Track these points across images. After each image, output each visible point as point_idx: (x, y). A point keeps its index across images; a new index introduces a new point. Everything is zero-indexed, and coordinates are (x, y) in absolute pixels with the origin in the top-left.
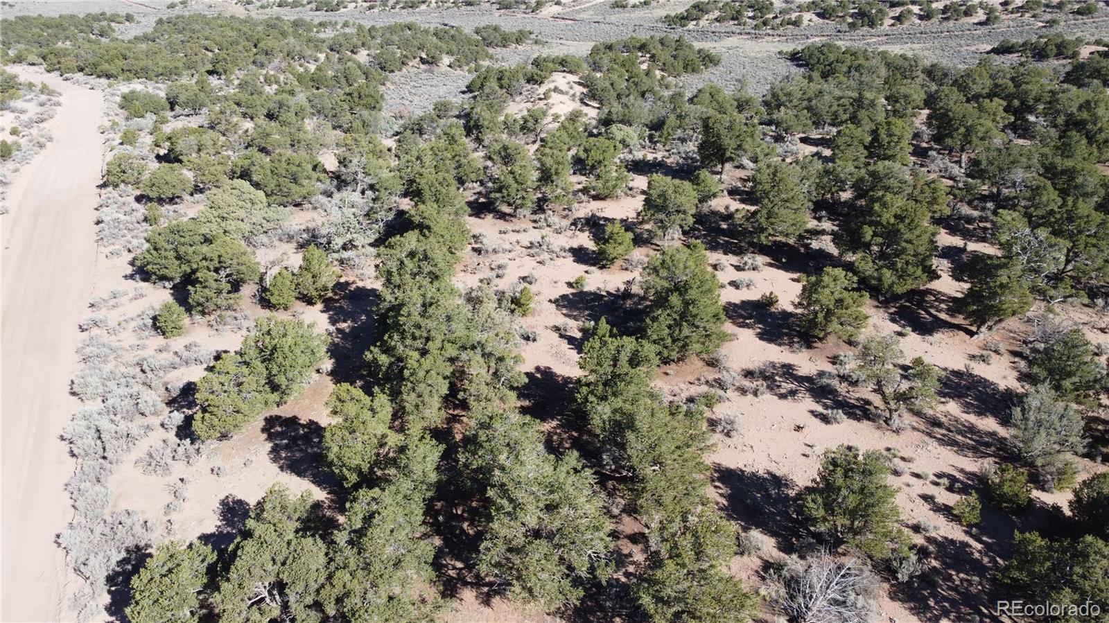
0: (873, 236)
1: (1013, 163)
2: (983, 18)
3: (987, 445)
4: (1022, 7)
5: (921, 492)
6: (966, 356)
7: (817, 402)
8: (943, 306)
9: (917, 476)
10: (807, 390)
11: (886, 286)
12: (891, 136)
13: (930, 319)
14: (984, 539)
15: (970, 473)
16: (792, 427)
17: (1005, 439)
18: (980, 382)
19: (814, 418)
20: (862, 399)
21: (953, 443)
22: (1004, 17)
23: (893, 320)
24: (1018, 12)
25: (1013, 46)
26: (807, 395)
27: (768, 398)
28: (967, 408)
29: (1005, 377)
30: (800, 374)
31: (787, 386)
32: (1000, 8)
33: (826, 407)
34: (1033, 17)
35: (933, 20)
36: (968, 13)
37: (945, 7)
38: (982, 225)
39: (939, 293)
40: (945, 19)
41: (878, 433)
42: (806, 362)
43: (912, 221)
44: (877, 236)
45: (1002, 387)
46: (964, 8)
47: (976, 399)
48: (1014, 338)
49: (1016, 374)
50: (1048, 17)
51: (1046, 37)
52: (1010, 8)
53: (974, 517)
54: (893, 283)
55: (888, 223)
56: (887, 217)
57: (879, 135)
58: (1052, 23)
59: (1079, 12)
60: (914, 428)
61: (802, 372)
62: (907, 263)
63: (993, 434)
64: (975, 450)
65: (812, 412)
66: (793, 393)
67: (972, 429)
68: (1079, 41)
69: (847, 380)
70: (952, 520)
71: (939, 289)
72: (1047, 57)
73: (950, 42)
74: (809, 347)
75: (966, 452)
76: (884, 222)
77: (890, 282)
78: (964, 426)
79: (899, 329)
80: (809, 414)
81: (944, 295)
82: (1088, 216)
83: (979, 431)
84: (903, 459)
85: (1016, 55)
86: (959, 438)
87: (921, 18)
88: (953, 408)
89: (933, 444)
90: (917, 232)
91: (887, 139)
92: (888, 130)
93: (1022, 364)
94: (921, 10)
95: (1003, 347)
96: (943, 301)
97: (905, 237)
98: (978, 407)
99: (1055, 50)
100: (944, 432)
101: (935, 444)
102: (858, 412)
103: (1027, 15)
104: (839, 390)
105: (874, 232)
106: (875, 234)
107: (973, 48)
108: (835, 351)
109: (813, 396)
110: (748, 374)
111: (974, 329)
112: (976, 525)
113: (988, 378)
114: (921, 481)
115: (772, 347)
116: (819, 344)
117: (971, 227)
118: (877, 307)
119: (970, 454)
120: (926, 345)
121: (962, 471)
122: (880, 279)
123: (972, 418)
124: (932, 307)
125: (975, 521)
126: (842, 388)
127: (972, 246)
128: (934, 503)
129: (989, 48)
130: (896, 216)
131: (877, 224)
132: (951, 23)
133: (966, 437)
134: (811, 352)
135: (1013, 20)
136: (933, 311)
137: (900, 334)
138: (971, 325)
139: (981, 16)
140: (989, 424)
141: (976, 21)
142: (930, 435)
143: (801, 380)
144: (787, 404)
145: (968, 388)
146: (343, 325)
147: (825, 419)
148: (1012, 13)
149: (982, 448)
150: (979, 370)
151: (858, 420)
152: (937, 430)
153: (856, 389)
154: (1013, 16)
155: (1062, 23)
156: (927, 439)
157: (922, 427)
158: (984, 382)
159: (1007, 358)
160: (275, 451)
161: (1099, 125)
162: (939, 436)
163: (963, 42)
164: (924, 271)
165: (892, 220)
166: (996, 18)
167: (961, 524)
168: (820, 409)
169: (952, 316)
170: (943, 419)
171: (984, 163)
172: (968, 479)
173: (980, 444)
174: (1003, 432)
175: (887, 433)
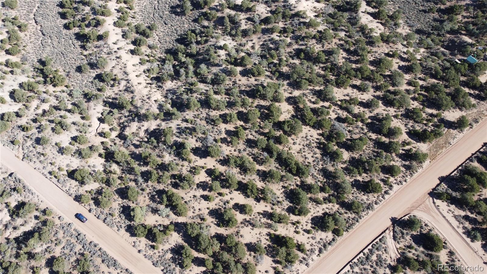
6: (265, 206)
7: (251, 226)
9: (264, 235)
13: (259, 197)
14: (271, 243)
15: (269, 232)
21: (266, 227)
26: (249, 225)
27: (245, 227)
29: (270, 209)
31: (247, 224)
42: (247, 217)
47: (267, 216)
64: (268, 227)
67: (268, 223)
74: (246, 213)
80: (251, 229)
88: (265, 220)
89: (264, 228)
93: (271, 205)
96: (260, 190)
98: (268, 218)
100: (265, 225)
110: (242, 223)
115: (242, 215)
120: (260, 206)
123: (267, 221)
124: (259, 193)
128: (266, 239)
133: (267, 225)
136: (259, 195)
137: (256, 204)
143: (248, 221)
144: (248, 228)
146: (181, 234)
158: (267, 212)
160: (194, 264)
167: (269, 241)
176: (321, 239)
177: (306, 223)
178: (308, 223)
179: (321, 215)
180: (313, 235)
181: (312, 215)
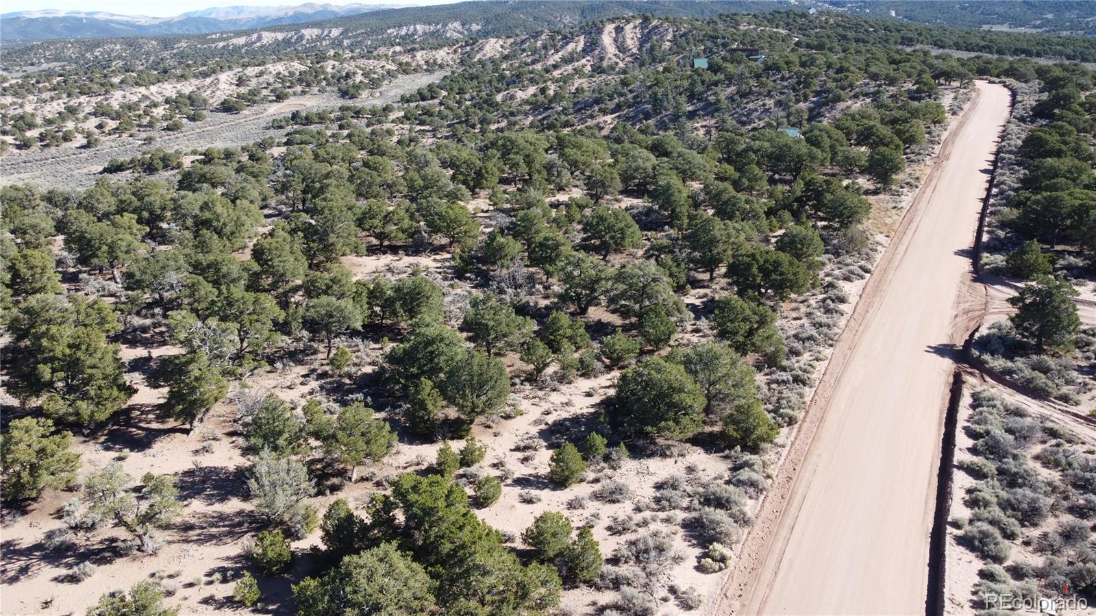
0: (52, 373)
1: (163, 268)
2: (84, 142)
3: (240, 524)
4: (117, 129)
5: (200, 598)
6: (191, 454)
7: (57, 566)
8: (151, 416)
9: (191, 585)
10: (40, 560)
11: (87, 418)
12: (32, 268)
13: (143, 433)
14: (270, 608)
15: (236, 557)
16: (39, 606)
17: (252, 512)
18: (211, 471)
19: (60, 585)
20: (106, 540)
21: (211, 537)
22: (103, 139)
23: (107, 449)
24: (115, 133)
25: (122, 164)
26: (43, 564)
28: (210, 499)
29: (230, 458)
30: (24, 546)
32: (97, 131)
33: (70, 566)
34: (131, 136)
35: (33, 148)
36: (66, 138)
37: (41, 134)
38: (157, 330)
39: (142, 405)
40: (47, 146)
41: (136, 564)
42: (27, 531)
43: (89, 345)
44: (57, 371)
45: (232, 468)
46: (60, 134)
47: (214, 489)
48: (224, 421)
49: (239, 451)
50: (144, 135)
51: (149, 153)
52: (106, 130)
53: (255, 594)
54: (93, 412)
55: (64, 355)
56: (60, 349)
57: (18, 270)
58: (149, 140)
59: (168, 129)
60: (169, 542)
61: (27, 542)
62: (100, 388)
63: (240, 513)
64: (231, 534)
65: (56, 579)
66: (24, 571)
67: (222, 517)
68: (178, 153)
69: (82, 528)
70: (237, 607)
71: (141, 403)
72: (157, 170)
73: (59, 167)
74: (24, 512)
75: (225, 539)
76: (59, 354)
77: (89, 412)
78: (214, 517)
79: (117, 455)
80: (54, 583)
81: (148, 406)
82: (243, 298)
83: (228, 516)
84: (171, 577)
85: (128, 172)
86: (214, 530)
87: (19, 147)
88: (198, 506)
89: (192, 548)
90: (99, 355)
91: (30, 273)
92: (27, 263)
93: (241, 441)
94: (16, 139)
95: (219, 433)
96: (149, 412)
97: (88, 363)
98: (218, 495)
99: (161, 164)
100: (198, 531)
101: (195, 546)
102: (107, 554)
103: (125, 135)
104: (77, 542)
105: (52, 368)
106: (54, 371)
107: (85, 171)
108: (57, 505)
109: (50, 563)
111: (187, 426)
112: (259, 600)
113: (216, 465)
114: (196, 588)
116: (35, 506)
117: (148, 335)
118: (85, 442)
119: (229, 540)
120: (149, 460)
121: (228, 558)
122: (77, 414)
123: (218, 507)
124: (140, 421)
125: (256, 597)
126: (80, 539)
127: (156, 352)
128: (215, 601)
129: (101, 169)
130: (70, 346)
131: (52, 359)
132: (53, 150)
133: (219, 527)
134: (29, 518)
135: (113, 141)
136: (143, 425)
137: (120, 459)
138: (184, 424)
139: (80, 140)
140: (234, 505)
141: (78, 145)
142: (186, 541)
145: (204, 482)
147: (73, 579)
148: (110, 134)
149: (237, 530)
150: (207, 461)
151: (111, 562)
152: (191, 533)
153: (95, 532)
154: (112, 137)
155: (159, 140)
156: (185, 546)
157: (177, 537)
158: (215, 471)
159: (226, 441)
161: (222, 221)
162: (196, 538)
163: (72, 166)
164: (120, 391)
165: (68, 351)
166: (96, 140)
167: (247, 607)
168: (63, 572)
169: (163, 422)
170: (193, 521)
171: (138, 275)
172: (236, 563)
173: (234, 527)
174: (248, 507)
175: (145, 560)
176: (659, 487)
177: (520, 455)
178: (526, 448)
179: (592, 410)
180: (597, 487)
181: (536, 422)
